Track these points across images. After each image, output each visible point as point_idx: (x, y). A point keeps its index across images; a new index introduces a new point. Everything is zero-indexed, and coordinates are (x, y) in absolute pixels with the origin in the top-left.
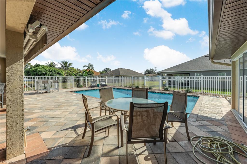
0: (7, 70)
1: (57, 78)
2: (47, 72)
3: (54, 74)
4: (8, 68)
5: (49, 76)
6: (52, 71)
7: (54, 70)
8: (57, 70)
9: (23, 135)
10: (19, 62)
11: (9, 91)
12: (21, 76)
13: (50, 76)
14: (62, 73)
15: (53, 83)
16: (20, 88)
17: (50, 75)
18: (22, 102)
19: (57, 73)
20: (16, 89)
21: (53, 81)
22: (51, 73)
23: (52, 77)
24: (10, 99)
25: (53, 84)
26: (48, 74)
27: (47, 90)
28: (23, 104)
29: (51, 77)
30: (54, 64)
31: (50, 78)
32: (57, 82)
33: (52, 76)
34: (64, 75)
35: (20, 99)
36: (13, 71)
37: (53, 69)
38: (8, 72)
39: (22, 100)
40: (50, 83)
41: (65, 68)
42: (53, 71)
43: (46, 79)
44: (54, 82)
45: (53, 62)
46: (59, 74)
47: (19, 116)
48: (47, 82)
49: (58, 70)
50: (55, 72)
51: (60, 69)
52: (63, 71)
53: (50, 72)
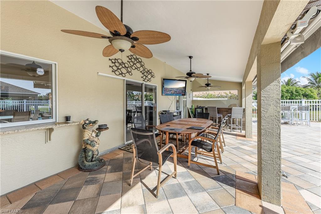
0: (262, 93)
1: (304, 102)
2: (284, 94)
3: (296, 96)
4: (263, 91)
5: (287, 99)
6: (292, 92)
7: (296, 91)
8: (302, 89)
9: (279, 181)
10: (275, 81)
11: (264, 118)
12: (277, 100)
13: (290, 99)
14: (312, 94)
15: (298, 110)
16: (276, 116)
17: (289, 97)
18: (279, 135)
19: (301, 94)
20: (271, 116)
21: (298, 107)
22: (291, 95)
23: (292, 101)
24: (265, 128)
25: (298, 112)
26: (286, 97)
27: (287, 121)
28: (279, 138)
29: (290, 101)
30: (294, 81)
31: (289, 103)
32: (306, 109)
33: (292, 99)
34: (316, 97)
35: (276, 131)
36: (269, 94)
37: (293, 89)
38: (263, 95)
39: (279, 132)
40: (293, 111)
41: (317, 85)
42: (294, 92)
43: (284, 104)
44: (300, 109)
45: (292, 79)
46: (306, 96)
47: (275, 153)
48: (288, 109)
49: (304, 89)
50: (297, 92)
51: (305, 87)
52: (314, 91)
53: (289, 94)
